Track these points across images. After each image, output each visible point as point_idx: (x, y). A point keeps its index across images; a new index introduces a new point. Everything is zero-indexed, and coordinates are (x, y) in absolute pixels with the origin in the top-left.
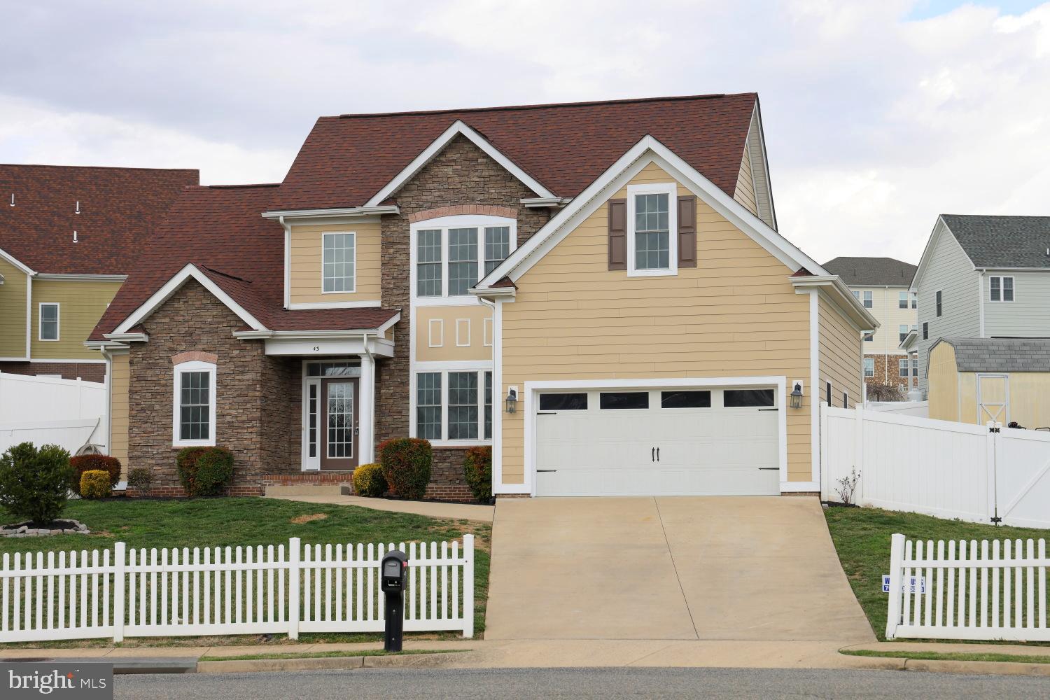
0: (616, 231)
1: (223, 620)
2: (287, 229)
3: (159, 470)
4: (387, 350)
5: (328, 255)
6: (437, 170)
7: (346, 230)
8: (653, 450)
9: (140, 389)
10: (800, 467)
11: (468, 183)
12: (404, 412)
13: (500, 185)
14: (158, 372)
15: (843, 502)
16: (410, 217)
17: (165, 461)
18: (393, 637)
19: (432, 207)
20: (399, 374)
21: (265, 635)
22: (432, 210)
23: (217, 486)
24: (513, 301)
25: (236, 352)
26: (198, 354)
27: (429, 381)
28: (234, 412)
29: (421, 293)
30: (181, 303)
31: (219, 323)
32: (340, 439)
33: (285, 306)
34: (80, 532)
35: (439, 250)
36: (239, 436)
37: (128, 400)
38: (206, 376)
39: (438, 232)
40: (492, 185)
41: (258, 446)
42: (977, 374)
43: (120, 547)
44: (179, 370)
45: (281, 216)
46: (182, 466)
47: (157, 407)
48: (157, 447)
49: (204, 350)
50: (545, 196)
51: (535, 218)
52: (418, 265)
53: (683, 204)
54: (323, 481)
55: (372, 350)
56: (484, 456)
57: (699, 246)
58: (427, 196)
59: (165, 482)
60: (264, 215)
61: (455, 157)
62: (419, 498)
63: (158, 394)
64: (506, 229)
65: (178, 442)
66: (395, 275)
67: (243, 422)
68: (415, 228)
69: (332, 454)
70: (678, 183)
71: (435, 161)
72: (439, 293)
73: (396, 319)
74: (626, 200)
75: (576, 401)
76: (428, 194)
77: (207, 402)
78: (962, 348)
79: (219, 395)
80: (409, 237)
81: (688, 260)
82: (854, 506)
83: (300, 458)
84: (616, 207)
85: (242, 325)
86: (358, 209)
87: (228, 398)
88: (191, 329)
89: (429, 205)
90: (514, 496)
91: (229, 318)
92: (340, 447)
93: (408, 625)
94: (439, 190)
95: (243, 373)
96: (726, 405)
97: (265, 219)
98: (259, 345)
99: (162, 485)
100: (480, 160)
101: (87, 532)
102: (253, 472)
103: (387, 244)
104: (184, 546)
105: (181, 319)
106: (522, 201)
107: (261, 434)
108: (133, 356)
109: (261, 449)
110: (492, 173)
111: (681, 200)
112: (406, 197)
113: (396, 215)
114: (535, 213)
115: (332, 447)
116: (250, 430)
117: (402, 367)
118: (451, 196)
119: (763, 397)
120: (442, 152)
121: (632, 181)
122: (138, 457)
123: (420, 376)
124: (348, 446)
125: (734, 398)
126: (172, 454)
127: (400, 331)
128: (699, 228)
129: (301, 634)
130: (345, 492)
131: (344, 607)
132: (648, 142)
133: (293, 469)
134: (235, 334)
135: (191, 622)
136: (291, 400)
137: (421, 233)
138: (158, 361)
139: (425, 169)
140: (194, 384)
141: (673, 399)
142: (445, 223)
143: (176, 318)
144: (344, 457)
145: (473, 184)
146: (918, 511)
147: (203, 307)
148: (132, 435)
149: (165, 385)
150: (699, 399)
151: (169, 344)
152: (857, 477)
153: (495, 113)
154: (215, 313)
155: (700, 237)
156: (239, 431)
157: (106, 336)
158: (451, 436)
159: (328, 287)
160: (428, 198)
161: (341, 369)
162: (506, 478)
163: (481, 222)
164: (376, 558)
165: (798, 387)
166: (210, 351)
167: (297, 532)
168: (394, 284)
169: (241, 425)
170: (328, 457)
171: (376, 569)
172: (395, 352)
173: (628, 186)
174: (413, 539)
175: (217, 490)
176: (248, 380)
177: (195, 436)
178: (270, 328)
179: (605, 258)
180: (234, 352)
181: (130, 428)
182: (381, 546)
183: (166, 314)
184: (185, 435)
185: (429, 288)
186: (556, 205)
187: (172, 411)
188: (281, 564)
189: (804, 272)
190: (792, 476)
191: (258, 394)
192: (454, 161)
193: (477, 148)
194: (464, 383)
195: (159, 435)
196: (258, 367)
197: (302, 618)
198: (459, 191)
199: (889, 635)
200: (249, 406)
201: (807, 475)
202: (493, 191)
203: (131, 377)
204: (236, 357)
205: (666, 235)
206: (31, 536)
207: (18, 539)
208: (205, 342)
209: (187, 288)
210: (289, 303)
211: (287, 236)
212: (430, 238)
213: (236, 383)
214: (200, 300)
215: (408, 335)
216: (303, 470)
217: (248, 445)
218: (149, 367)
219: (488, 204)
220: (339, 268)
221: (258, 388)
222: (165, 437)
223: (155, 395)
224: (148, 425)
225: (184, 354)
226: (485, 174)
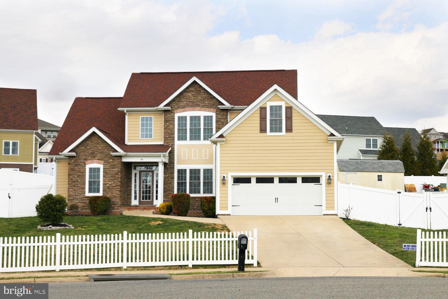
0: (263, 119)
1: (164, 260)
2: (126, 114)
3: (80, 205)
4: (167, 161)
5: (143, 125)
6: (185, 94)
7: (150, 116)
8: (276, 198)
9: (72, 174)
11: (197, 99)
12: (172, 184)
13: (209, 100)
14: (80, 167)
15: (346, 218)
16: (175, 111)
17: (83, 201)
18: (242, 266)
19: (184, 108)
20: (170, 169)
21: (180, 266)
22: (183, 109)
23: (105, 211)
24: (224, 143)
25: (111, 160)
26: (96, 161)
27: (182, 172)
28: (110, 183)
29: (179, 139)
30: (89, 141)
31: (104, 149)
32: (146, 193)
34: (71, 228)
35: (186, 124)
36: (112, 192)
37: (68, 178)
38: (99, 169)
39: (186, 117)
40: (206, 100)
41: (119, 196)
42: (346, 172)
43: (125, 233)
44: (88, 167)
45: (125, 109)
46: (91, 203)
47: (79, 181)
48: (79, 196)
49: (98, 159)
50: (227, 105)
51: (223, 113)
52: (178, 129)
54: (140, 209)
55: (164, 161)
57: (293, 125)
59: (82, 209)
60: (118, 109)
61: (192, 89)
62: (185, 215)
63: (80, 175)
64: (211, 117)
65: (87, 194)
66: (169, 133)
67: (114, 186)
68: (177, 116)
70: (286, 102)
71: (185, 91)
72: (186, 139)
73: (170, 149)
74: (266, 107)
75: (247, 180)
77: (99, 179)
78: (341, 163)
79: (104, 176)
80: (174, 119)
81: (289, 129)
82: (349, 219)
83: (131, 201)
84: (263, 110)
85: (113, 150)
86: (156, 108)
87: (107, 178)
88: (93, 152)
89: (182, 107)
90: (224, 215)
91: (108, 148)
92: (146, 196)
94: (186, 102)
95: (113, 168)
96: (302, 182)
97: (119, 110)
98: (120, 158)
99: (81, 210)
100: (202, 91)
101: (73, 228)
102: (117, 206)
103: (166, 121)
105: (89, 147)
106: (219, 106)
107: (120, 191)
108: (70, 161)
109: (120, 197)
110: (206, 96)
111: (287, 108)
112: (173, 104)
113: (170, 110)
114: (223, 111)
115: (143, 196)
116: (116, 190)
117: (171, 167)
118: (191, 104)
119: (316, 180)
120: (187, 88)
121: (269, 101)
122: (72, 200)
123: (179, 171)
124: (149, 196)
125: (305, 180)
126: (85, 199)
127: (171, 154)
128: (293, 118)
129: (193, 265)
132: (275, 87)
133: (128, 205)
134: (112, 153)
136: (128, 179)
137: (179, 117)
138: (79, 163)
139: (181, 94)
140: (94, 172)
141: (283, 180)
142: (188, 114)
143: (87, 147)
144: (148, 200)
145: (199, 100)
146: (372, 221)
147: (98, 143)
148: (69, 191)
149: (83, 173)
150: (293, 180)
151: (85, 157)
152: (351, 209)
154: (102, 146)
155: (293, 121)
156: (112, 190)
157: (60, 153)
158: (190, 193)
159: (142, 136)
160: (182, 104)
161: (147, 167)
162: (221, 208)
163: (202, 114)
165: (330, 176)
166: (101, 160)
168: (169, 135)
169: (113, 188)
170: (142, 200)
172: (169, 161)
173: (268, 103)
176: (115, 171)
177: (94, 192)
178: (125, 152)
179: (259, 128)
180: (110, 160)
181: (68, 189)
183: (83, 145)
184: (90, 191)
185: (182, 137)
186: (231, 108)
187: (85, 182)
189: (332, 135)
190: (327, 208)
191: (119, 176)
192: (192, 91)
193: (201, 86)
194: (195, 173)
195: (80, 191)
196: (120, 166)
198: (194, 102)
199: (417, 265)
200: (116, 181)
201: (333, 208)
202: (207, 102)
203: (69, 169)
204: (111, 162)
205: (281, 121)
206: (53, 229)
207: (48, 230)
208: (99, 156)
209: (92, 136)
210: (127, 142)
211: (127, 117)
212: (182, 120)
213: (111, 172)
214: (97, 140)
215: (174, 155)
216: (132, 205)
217: (115, 195)
218: (76, 165)
219: (205, 107)
220: (147, 129)
221: (119, 174)
222: (82, 192)
223: (78, 176)
224: (76, 187)
225: (90, 161)
226: (204, 96)
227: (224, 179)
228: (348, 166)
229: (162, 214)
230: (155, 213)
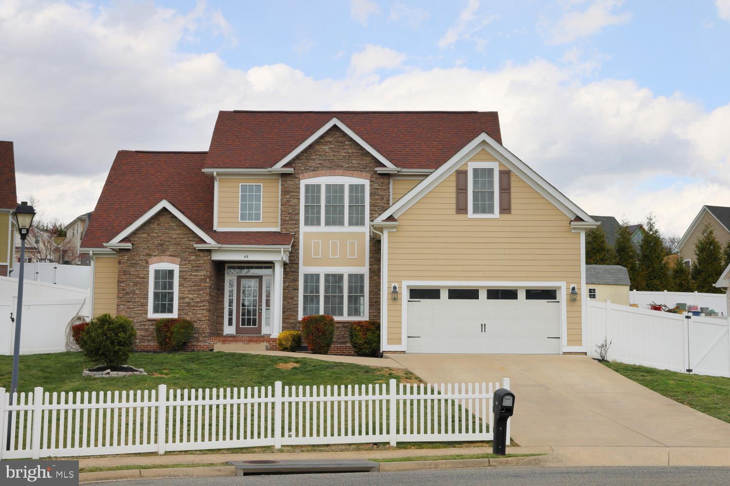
0: (461, 190)
2: (216, 180)
3: (141, 333)
5: (244, 198)
6: (318, 147)
7: (256, 183)
8: (482, 325)
9: (125, 279)
10: (575, 336)
11: (338, 157)
12: (295, 298)
13: (359, 159)
14: (138, 269)
15: (601, 358)
16: (300, 176)
17: (142, 327)
18: (499, 444)
19: (316, 170)
20: (292, 274)
21: (374, 444)
22: (314, 172)
23: (185, 344)
24: (395, 230)
26: (166, 258)
27: (312, 279)
28: (191, 296)
29: (306, 224)
30: (155, 224)
31: (181, 238)
32: (249, 315)
33: (214, 229)
34: (142, 373)
35: (319, 197)
36: (194, 311)
37: (116, 287)
38: (171, 272)
39: (319, 186)
40: (354, 159)
41: (207, 318)
43: (278, 384)
44: (152, 268)
45: (215, 171)
46: (160, 331)
47: (137, 292)
48: (137, 318)
49: (171, 256)
50: (390, 167)
51: (382, 180)
52: (305, 206)
53: (502, 175)
54: (236, 341)
55: (284, 258)
57: (513, 201)
58: (311, 163)
59: (142, 340)
60: (203, 170)
61: (330, 140)
62: (326, 353)
63: (138, 283)
64: (363, 186)
65: (151, 315)
66: (290, 212)
67: (197, 302)
68: (303, 183)
69: (243, 324)
70: (499, 162)
71: (317, 142)
72: (319, 224)
73: (293, 239)
74: (467, 171)
75: (433, 294)
76: (313, 162)
77: (172, 289)
79: (180, 285)
80: (299, 188)
81: (505, 209)
82: (606, 361)
83: (223, 327)
84: (461, 175)
85: (197, 240)
86: (269, 169)
87: (187, 287)
88: (162, 242)
89: (313, 169)
90: (395, 352)
91: (189, 235)
94: (320, 160)
95: (197, 271)
96: (527, 298)
97: (204, 173)
98: (208, 253)
99: (140, 343)
100: (346, 143)
101: (146, 374)
102: (204, 335)
103: (285, 192)
105: (155, 235)
107: (209, 311)
108: (121, 258)
109: (208, 320)
110: (354, 151)
111: (501, 173)
112: (298, 163)
113: (292, 174)
114: (382, 177)
115: (243, 320)
116: (202, 308)
117: (294, 270)
118: (327, 164)
119: (549, 294)
120: (322, 137)
121: (471, 160)
123: (306, 276)
124: (255, 320)
125: (532, 294)
126: (148, 323)
127: (294, 248)
128: (512, 190)
129: (398, 444)
132: (484, 136)
133: (218, 334)
134: (195, 246)
135: (325, 435)
136: (219, 289)
137: (307, 186)
138: (138, 262)
139: (310, 146)
140: (164, 278)
141: (494, 294)
142: (323, 181)
143: (152, 234)
144: (252, 326)
145: (342, 157)
146: (644, 365)
147: (171, 228)
148: (119, 310)
149: (143, 278)
150: (510, 294)
151: (147, 251)
152: (609, 344)
154: (179, 232)
155: (513, 195)
156: (195, 308)
157: (105, 244)
159: (243, 217)
160: (312, 164)
163: (347, 181)
166: (175, 256)
168: (289, 216)
169: (196, 304)
170: (241, 326)
172: (290, 260)
173: (469, 164)
175: (182, 346)
176: (201, 276)
177: (163, 311)
178: (217, 243)
179: (454, 206)
180: (192, 257)
181: (118, 305)
183: (145, 231)
184: (156, 310)
185: (314, 219)
186: (397, 172)
187: (148, 295)
188: (384, 397)
189: (578, 219)
190: (570, 342)
191: (207, 285)
192: (330, 142)
193: (345, 135)
194: (334, 281)
195: (138, 310)
196: (208, 267)
198: (333, 161)
200: (201, 292)
201: (579, 342)
202: (355, 162)
203: (119, 272)
204: (193, 260)
205: (492, 193)
206: (113, 376)
207: (104, 378)
208: (172, 250)
209: (160, 215)
210: (216, 227)
211: (216, 184)
212: (314, 191)
213: (193, 277)
214: (169, 223)
215: (298, 249)
216: (224, 334)
217: (200, 317)
218: (133, 265)
219: (350, 170)
220: (251, 206)
221: (208, 280)
222: (142, 312)
223: (136, 284)
224: (131, 303)
225: (156, 258)
226: (350, 151)
227: (395, 291)
229: (285, 349)
230: (269, 348)
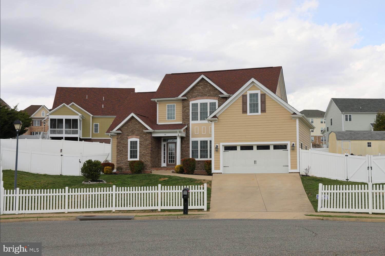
0: (244, 103)
1: (141, 206)
2: (158, 103)
3: (124, 167)
4: (184, 135)
5: (168, 110)
6: (197, 87)
7: (173, 104)
8: (255, 161)
9: (119, 145)
10: (294, 165)
12: (188, 151)
13: (213, 91)
14: (124, 141)
15: (306, 175)
16: (190, 100)
17: (126, 164)
18: (186, 210)
19: (196, 97)
20: (187, 141)
21: (152, 210)
22: (196, 98)
24: (217, 122)
25: (144, 136)
26: (134, 136)
27: (195, 143)
28: (144, 151)
29: (192, 120)
30: (130, 122)
31: (140, 128)
32: (172, 158)
33: (157, 124)
34: (104, 183)
35: (197, 108)
37: (116, 148)
38: (136, 142)
39: (197, 104)
40: (211, 91)
42: (342, 141)
43: (114, 187)
44: (129, 140)
45: (156, 100)
46: (130, 165)
47: (124, 150)
48: (124, 161)
49: (136, 135)
50: (225, 94)
51: (223, 100)
52: (192, 112)
53: (262, 96)
54: (167, 169)
55: (180, 135)
56: (209, 163)
57: (267, 107)
58: (194, 95)
60: (151, 100)
61: (201, 84)
62: (192, 174)
64: (215, 103)
65: (129, 159)
66: (186, 115)
67: (146, 154)
68: (191, 103)
69: (169, 162)
70: (261, 90)
71: (196, 85)
72: (197, 120)
73: (186, 127)
74: (247, 95)
75: (234, 148)
76: (194, 94)
77: (137, 149)
78: (338, 134)
79: (140, 147)
80: (189, 105)
81: (263, 110)
82: (309, 176)
83: (161, 163)
84: (244, 97)
85: (146, 128)
86: (176, 98)
87: (142, 148)
88: (132, 130)
90: (217, 173)
91: (142, 127)
92: (172, 160)
93: (190, 207)
94: (197, 93)
95: (146, 141)
96: (274, 149)
97: (152, 101)
98: (150, 134)
99: (125, 170)
100: (208, 85)
101: (106, 183)
102: (149, 167)
103: (184, 107)
104: (131, 186)
105: (130, 127)
106: (219, 95)
107: (151, 157)
108: (117, 137)
109: (151, 161)
111: (261, 95)
112: (189, 95)
113: (186, 99)
114: (223, 98)
115: (169, 160)
116: (148, 156)
117: (187, 139)
118: (201, 94)
119: (284, 147)
120: (198, 83)
121: (249, 90)
122: (119, 163)
123: (193, 142)
124: (174, 160)
125: (276, 147)
126: (128, 162)
127: (187, 130)
128: (267, 102)
129: (161, 210)
130: (173, 172)
131: (173, 202)
132: (253, 80)
133: (159, 166)
134: (144, 131)
135: (133, 206)
136: (159, 148)
137: (193, 104)
139: (194, 87)
140: (134, 144)
141: (260, 147)
142: (199, 101)
143: (129, 127)
144: (173, 163)
145: (206, 91)
146: (326, 177)
147: (136, 124)
148: (117, 158)
149: (126, 144)
150: (267, 147)
151: (127, 134)
152: (309, 168)
153: (212, 72)
154: (139, 125)
155: (267, 104)
157: (111, 132)
158: (201, 158)
159: (168, 118)
161: (172, 140)
162: (216, 169)
163: (208, 101)
164: (181, 190)
165: (293, 144)
166: (138, 135)
167: (160, 183)
168: (186, 118)
169: (146, 155)
170: (168, 163)
171: (181, 193)
172: (186, 135)
173: (248, 91)
174: (191, 185)
175: (139, 172)
176: (147, 143)
177: (134, 158)
178: (153, 129)
179: (241, 110)
181: (117, 156)
182: (182, 186)
183: (126, 126)
184: (131, 157)
185: (195, 118)
186: (228, 96)
187: (128, 151)
188: (156, 191)
189: (295, 114)
190: (292, 168)
191: (150, 147)
192: (201, 85)
193: (207, 82)
194: (204, 144)
195: (124, 157)
196: (150, 139)
197: (162, 205)
198: (202, 93)
199: (318, 210)
200: (148, 150)
201: (296, 168)
202: (212, 93)
203: (117, 142)
205: (257, 104)
206: (91, 184)
207: (88, 184)
208: (136, 133)
209: (132, 119)
210: (158, 123)
211: (157, 105)
212: (195, 105)
213: (144, 144)
214: (135, 122)
215: (189, 131)
216: (162, 166)
217: (147, 160)
218: (123, 139)
219: (210, 96)
220: (171, 113)
221: (150, 145)
222: (126, 158)
223: (123, 147)
224: (122, 155)
225: (131, 136)
226: (210, 88)
227: (217, 148)
228: (344, 136)
229: (177, 173)
